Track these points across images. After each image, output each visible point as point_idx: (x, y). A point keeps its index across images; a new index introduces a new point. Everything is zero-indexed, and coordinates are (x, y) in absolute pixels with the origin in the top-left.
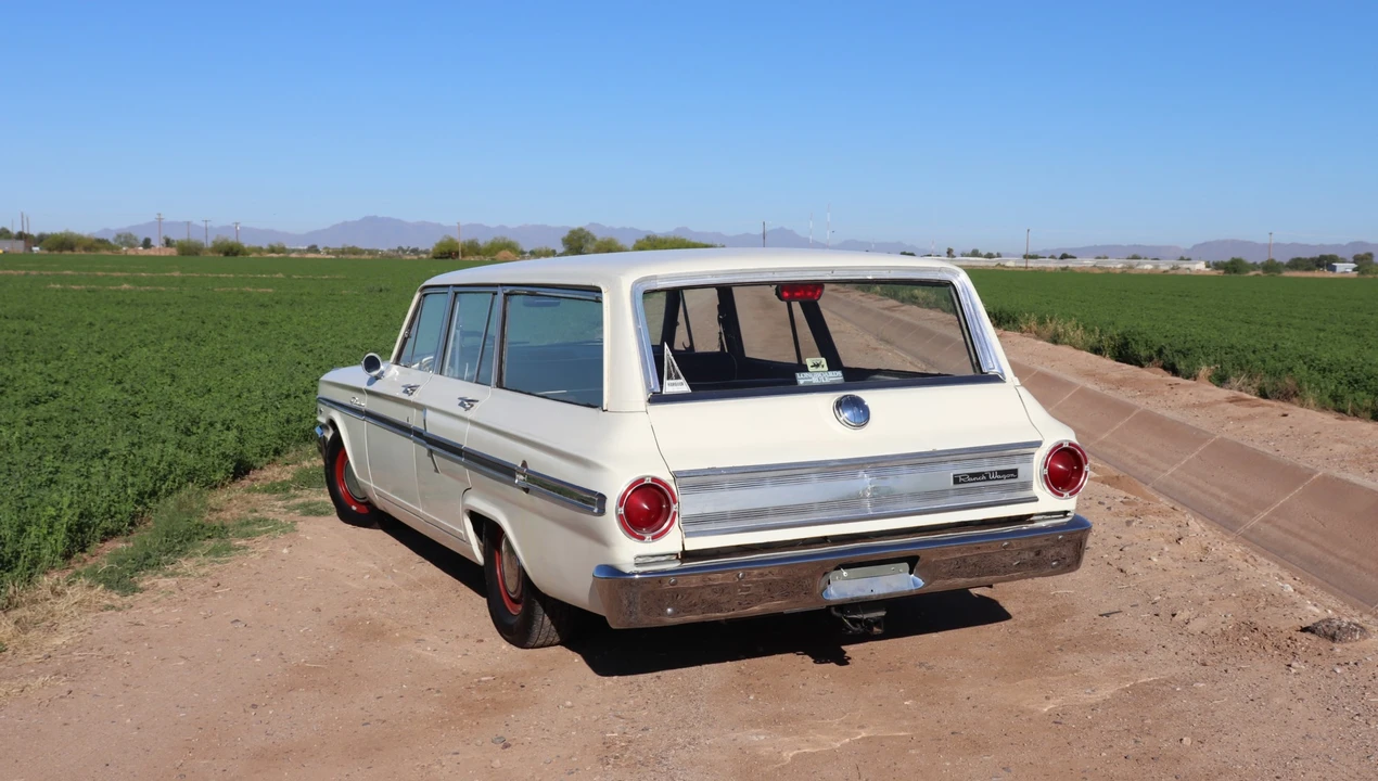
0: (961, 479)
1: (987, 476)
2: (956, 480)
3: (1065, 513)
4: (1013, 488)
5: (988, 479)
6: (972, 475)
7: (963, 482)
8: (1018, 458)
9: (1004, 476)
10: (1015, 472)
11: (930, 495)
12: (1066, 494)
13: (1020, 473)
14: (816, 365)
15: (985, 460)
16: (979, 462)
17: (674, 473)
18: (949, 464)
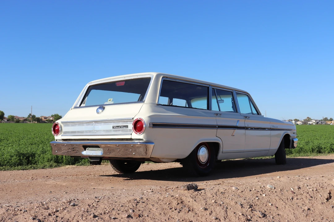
0: (114, 127)
1: (120, 127)
3: (142, 140)
4: (127, 131)
5: (121, 128)
6: (117, 126)
8: (128, 122)
9: (125, 127)
10: (127, 126)
11: (107, 131)
12: (138, 133)
13: (129, 127)
14: (110, 100)
15: (121, 123)
16: (119, 123)
17: (61, 122)
18: (112, 123)
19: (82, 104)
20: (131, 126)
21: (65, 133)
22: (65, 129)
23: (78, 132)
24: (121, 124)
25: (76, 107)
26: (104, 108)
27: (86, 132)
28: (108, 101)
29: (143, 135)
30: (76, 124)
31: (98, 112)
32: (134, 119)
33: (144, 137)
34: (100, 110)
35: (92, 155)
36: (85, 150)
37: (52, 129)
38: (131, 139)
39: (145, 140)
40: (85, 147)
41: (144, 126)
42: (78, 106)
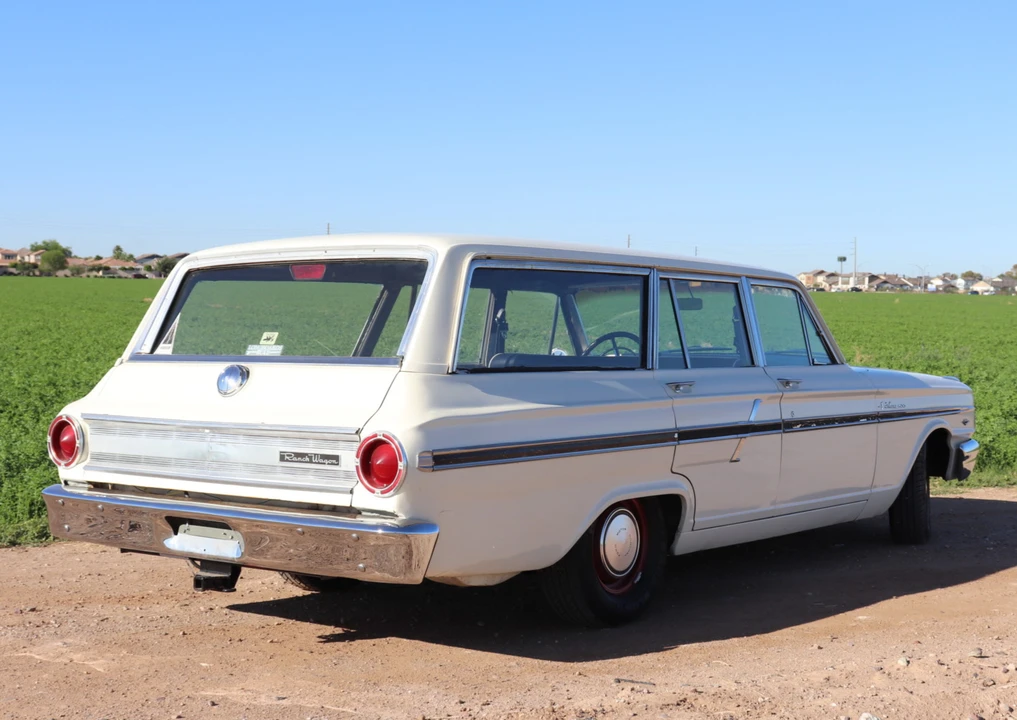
0: (286, 457)
1: (310, 458)
2: (282, 458)
3: (393, 515)
4: (335, 476)
5: (311, 462)
6: (298, 455)
7: (287, 461)
8: (342, 444)
9: (326, 461)
10: (336, 458)
11: (261, 468)
12: (378, 491)
13: (343, 460)
14: (268, 339)
15: (311, 441)
16: (305, 442)
17: (83, 415)
18: (279, 440)
19: (161, 345)
20: (350, 460)
21: (99, 457)
22: (96, 443)
23: (149, 461)
24: (310, 448)
25: (137, 357)
26: (245, 374)
27: (179, 462)
28: (262, 342)
29: (396, 497)
30: (141, 430)
31: (223, 391)
32: (364, 435)
33: (401, 507)
34: (232, 382)
35: (203, 553)
36: (176, 533)
37: (49, 439)
38: (351, 511)
39: (402, 517)
40: (175, 523)
41: (401, 465)
42: (146, 349)
